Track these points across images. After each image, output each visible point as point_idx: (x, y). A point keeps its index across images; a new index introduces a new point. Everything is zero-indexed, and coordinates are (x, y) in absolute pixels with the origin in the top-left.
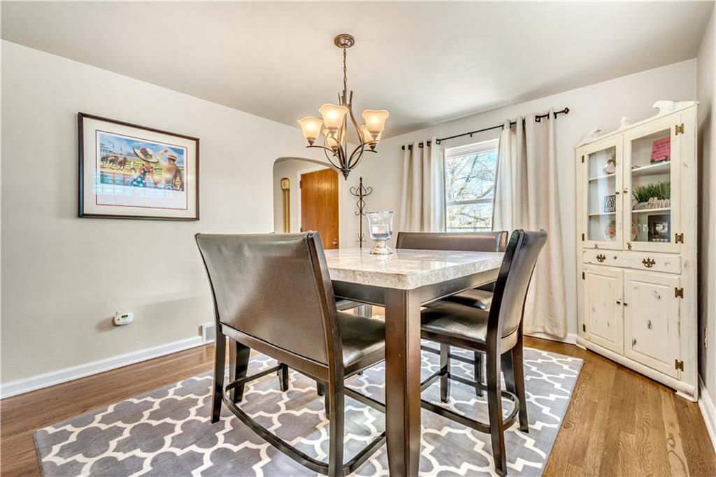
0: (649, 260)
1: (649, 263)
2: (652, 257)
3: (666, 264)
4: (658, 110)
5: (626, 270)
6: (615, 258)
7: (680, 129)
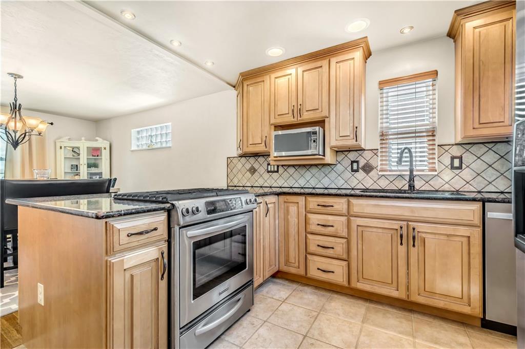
4: (97, 140)
7: (105, 149)
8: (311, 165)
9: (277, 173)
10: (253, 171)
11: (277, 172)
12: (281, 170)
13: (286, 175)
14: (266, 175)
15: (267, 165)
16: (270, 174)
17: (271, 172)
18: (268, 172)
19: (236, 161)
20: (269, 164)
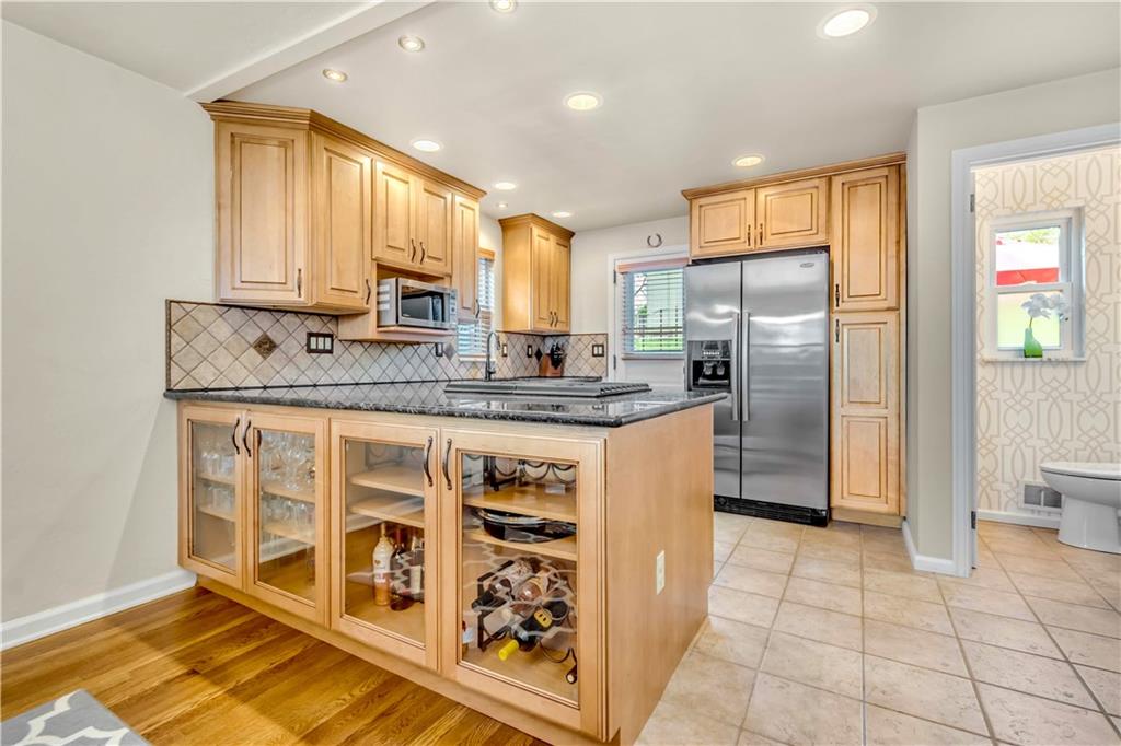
8: (406, 344)
9: (329, 355)
10: (266, 346)
11: (330, 352)
12: (338, 348)
13: (347, 358)
14: (305, 360)
15: (305, 337)
16: (315, 355)
17: (317, 351)
18: (310, 351)
19: (204, 316)
20: (310, 335)
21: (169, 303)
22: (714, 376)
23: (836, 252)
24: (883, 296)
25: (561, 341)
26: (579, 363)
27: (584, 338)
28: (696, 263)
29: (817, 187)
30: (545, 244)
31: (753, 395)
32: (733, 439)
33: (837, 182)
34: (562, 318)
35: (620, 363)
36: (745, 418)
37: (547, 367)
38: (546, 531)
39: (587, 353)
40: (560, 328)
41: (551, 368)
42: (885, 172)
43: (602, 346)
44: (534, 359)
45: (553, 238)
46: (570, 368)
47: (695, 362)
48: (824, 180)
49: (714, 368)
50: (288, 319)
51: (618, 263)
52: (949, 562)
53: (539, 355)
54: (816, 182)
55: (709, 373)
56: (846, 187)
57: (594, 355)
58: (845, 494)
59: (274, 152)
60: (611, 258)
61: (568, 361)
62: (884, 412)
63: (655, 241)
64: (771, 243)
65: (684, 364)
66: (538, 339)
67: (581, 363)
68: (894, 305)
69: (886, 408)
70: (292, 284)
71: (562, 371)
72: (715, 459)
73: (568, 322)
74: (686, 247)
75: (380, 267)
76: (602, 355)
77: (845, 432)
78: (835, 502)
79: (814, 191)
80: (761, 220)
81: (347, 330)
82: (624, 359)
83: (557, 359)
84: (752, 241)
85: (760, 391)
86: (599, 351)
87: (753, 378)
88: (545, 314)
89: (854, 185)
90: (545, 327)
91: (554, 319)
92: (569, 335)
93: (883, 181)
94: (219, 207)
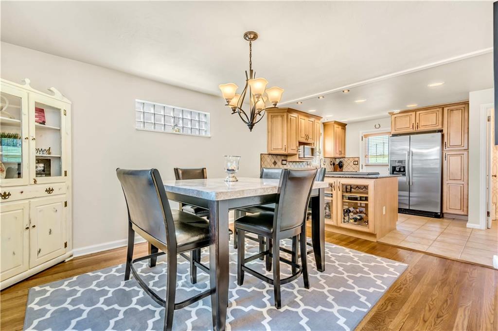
0: (49, 189)
1: (49, 191)
2: (51, 186)
3: (59, 189)
5: (32, 200)
6: (22, 192)
7: (65, 113)
10: (275, 163)
11: (286, 165)
12: (287, 163)
13: (289, 166)
14: (281, 166)
17: (284, 164)
18: (282, 164)
19: (266, 157)
20: (282, 160)
21: (261, 154)
22: (400, 171)
23: (445, 132)
24: (463, 146)
25: (342, 160)
26: (348, 167)
27: (350, 159)
28: (394, 135)
29: (438, 111)
30: (338, 129)
31: (414, 178)
32: (407, 193)
33: (446, 109)
34: (343, 152)
35: (364, 167)
36: (411, 184)
37: (337, 168)
38: (361, 199)
39: (352, 164)
40: (342, 156)
41: (339, 168)
42: (464, 106)
43: (357, 161)
44: (332, 166)
45: (340, 127)
46: (345, 169)
47: (393, 167)
48: (441, 109)
49: (400, 169)
50: (278, 157)
51: (363, 134)
52: (478, 225)
53: (334, 164)
54: (438, 109)
55: (398, 170)
56: (449, 111)
57: (354, 164)
58: (448, 208)
59: (280, 118)
60: (361, 132)
61: (344, 167)
62: (463, 183)
63: (378, 126)
64: (421, 129)
65: (389, 167)
66: (334, 159)
67: (349, 167)
68: (467, 148)
69: (463, 181)
70: (284, 149)
71: (342, 170)
72: (399, 200)
73: (344, 154)
74: (390, 128)
75: (299, 142)
76: (357, 164)
77: (448, 189)
78: (445, 211)
79: (437, 112)
80: (417, 121)
81: (289, 159)
82: (366, 166)
83: (341, 166)
84: (414, 128)
85: (416, 177)
86: (356, 162)
87: (414, 172)
88: (338, 152)
89: (452, 110)
90: (338, 156)
91: (341, 152)
92: (345, 158)
93: (463, 109)
94: (268, 132)
